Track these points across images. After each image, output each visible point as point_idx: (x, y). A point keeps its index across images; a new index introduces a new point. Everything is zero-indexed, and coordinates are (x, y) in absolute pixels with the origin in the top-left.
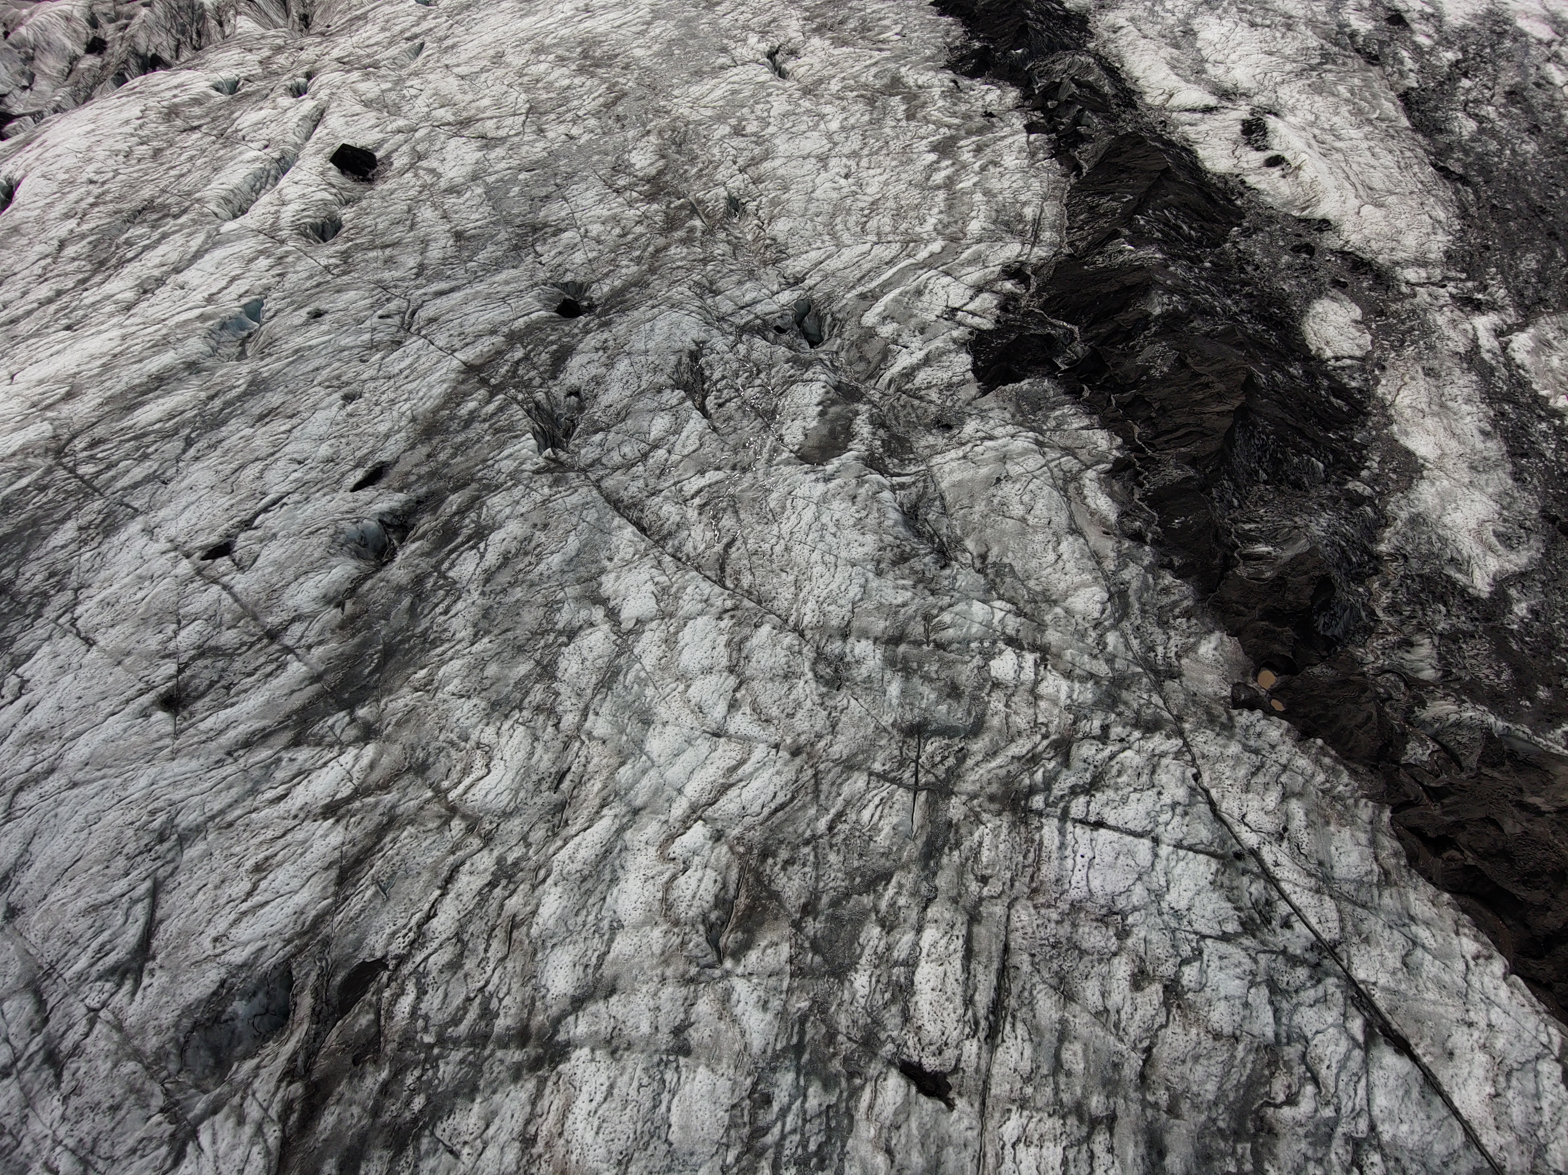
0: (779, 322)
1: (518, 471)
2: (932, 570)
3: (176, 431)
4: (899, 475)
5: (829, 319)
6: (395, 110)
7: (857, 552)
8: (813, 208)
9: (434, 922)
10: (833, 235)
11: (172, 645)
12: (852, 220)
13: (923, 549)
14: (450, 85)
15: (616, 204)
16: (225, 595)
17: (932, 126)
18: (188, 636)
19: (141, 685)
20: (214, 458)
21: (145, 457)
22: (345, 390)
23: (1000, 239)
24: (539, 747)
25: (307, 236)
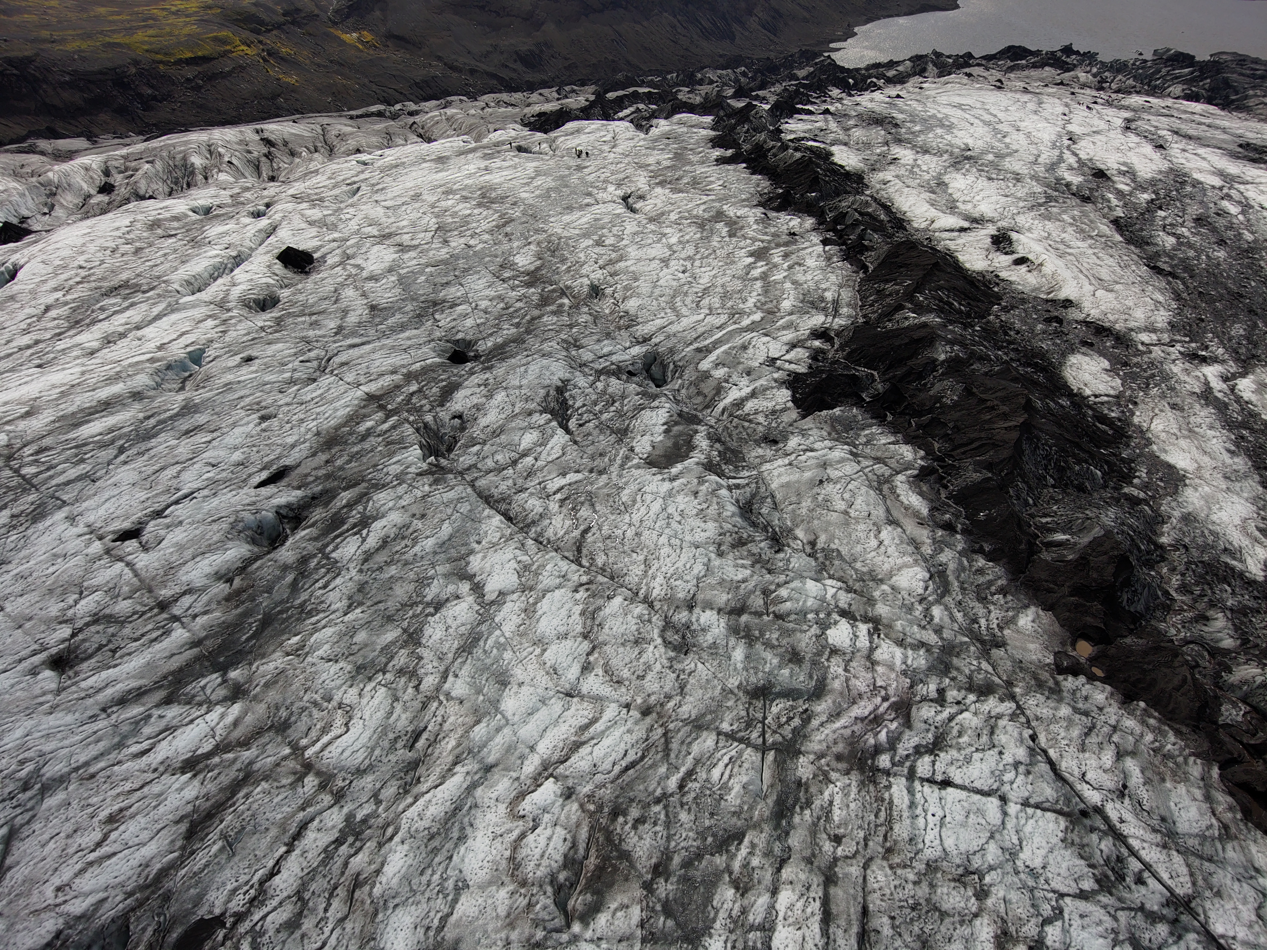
0: (630, 368)
1: (404, 473)
2: (768, 554)
3: (112, 442)
4: (734, 478)
5: (671, 366)
6: (334, 227)
7: (700, 537)
8: (657, 292)
9: (277, 879)
10: (674, 309)
11: (70, 613)
12: (688, 300)
13: (758, 536)
14: (378, 212)
15: (501, 288)
16: (127, 570)
17: (748, 241)
18: (87, 605)
19: (36, 647)
20: (140, 462)
21: (82, 461)
22: (263, 412)
23: (808, 313)
24: (398, 707)
25: (250, 308)
